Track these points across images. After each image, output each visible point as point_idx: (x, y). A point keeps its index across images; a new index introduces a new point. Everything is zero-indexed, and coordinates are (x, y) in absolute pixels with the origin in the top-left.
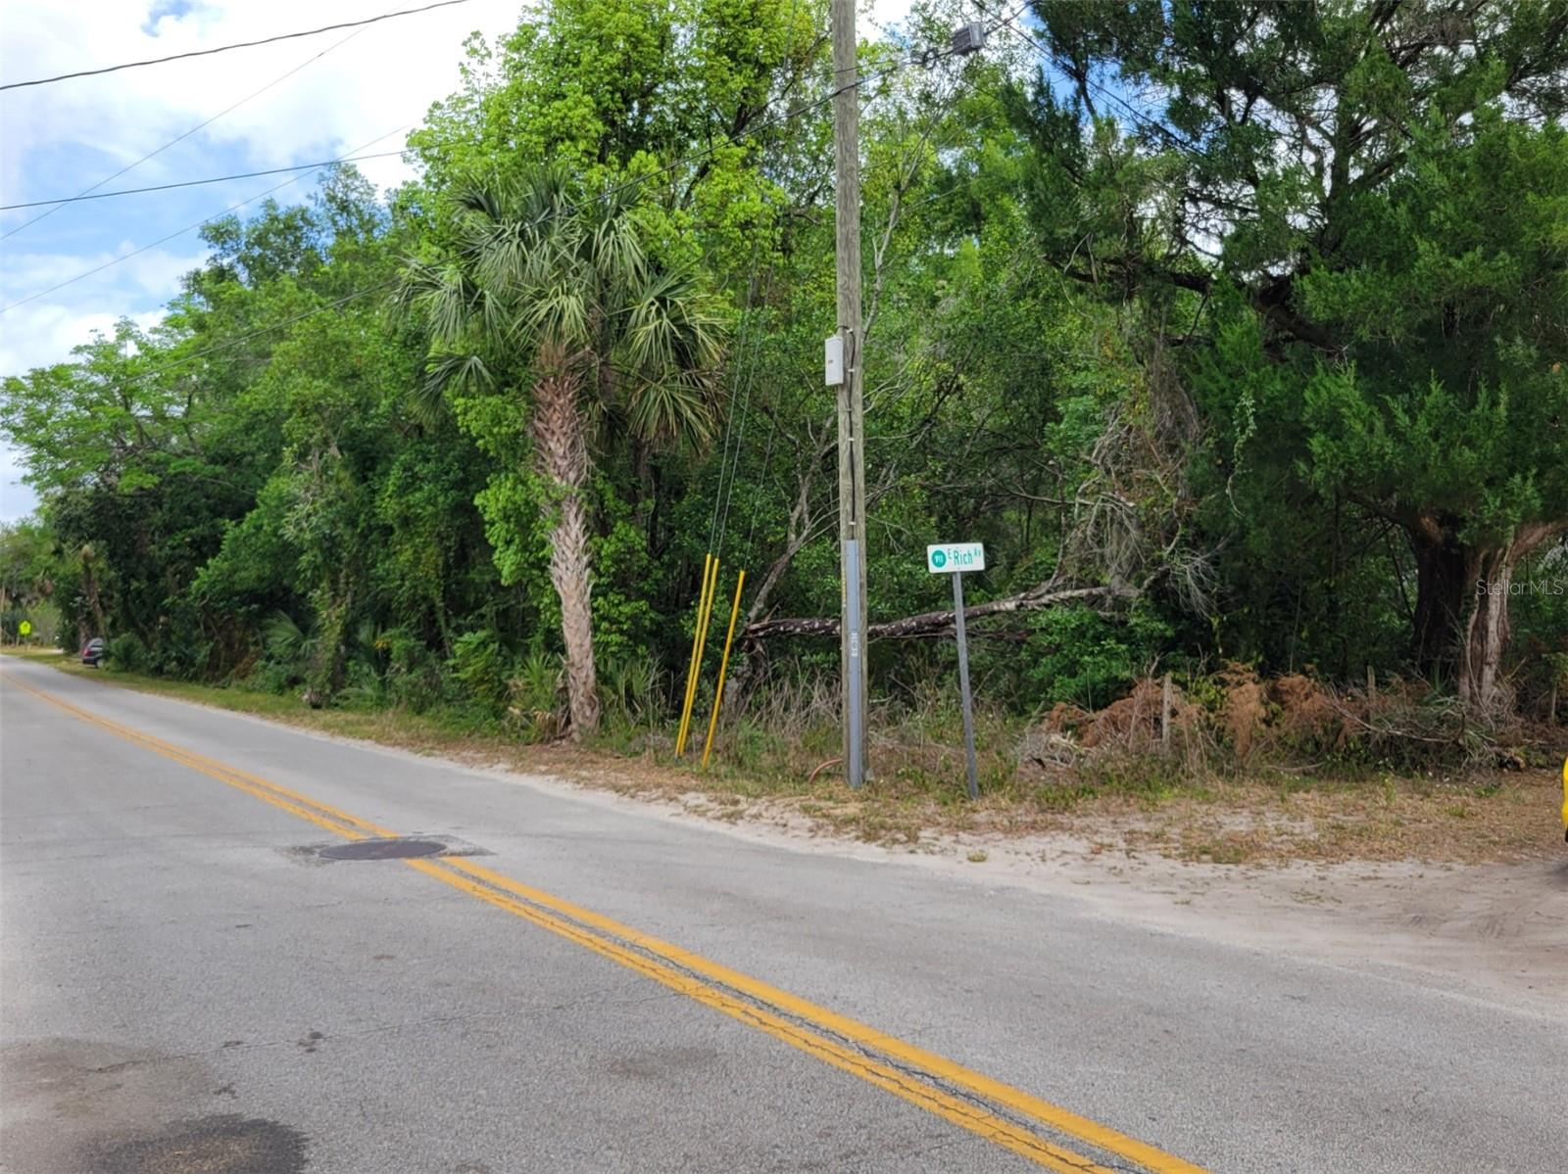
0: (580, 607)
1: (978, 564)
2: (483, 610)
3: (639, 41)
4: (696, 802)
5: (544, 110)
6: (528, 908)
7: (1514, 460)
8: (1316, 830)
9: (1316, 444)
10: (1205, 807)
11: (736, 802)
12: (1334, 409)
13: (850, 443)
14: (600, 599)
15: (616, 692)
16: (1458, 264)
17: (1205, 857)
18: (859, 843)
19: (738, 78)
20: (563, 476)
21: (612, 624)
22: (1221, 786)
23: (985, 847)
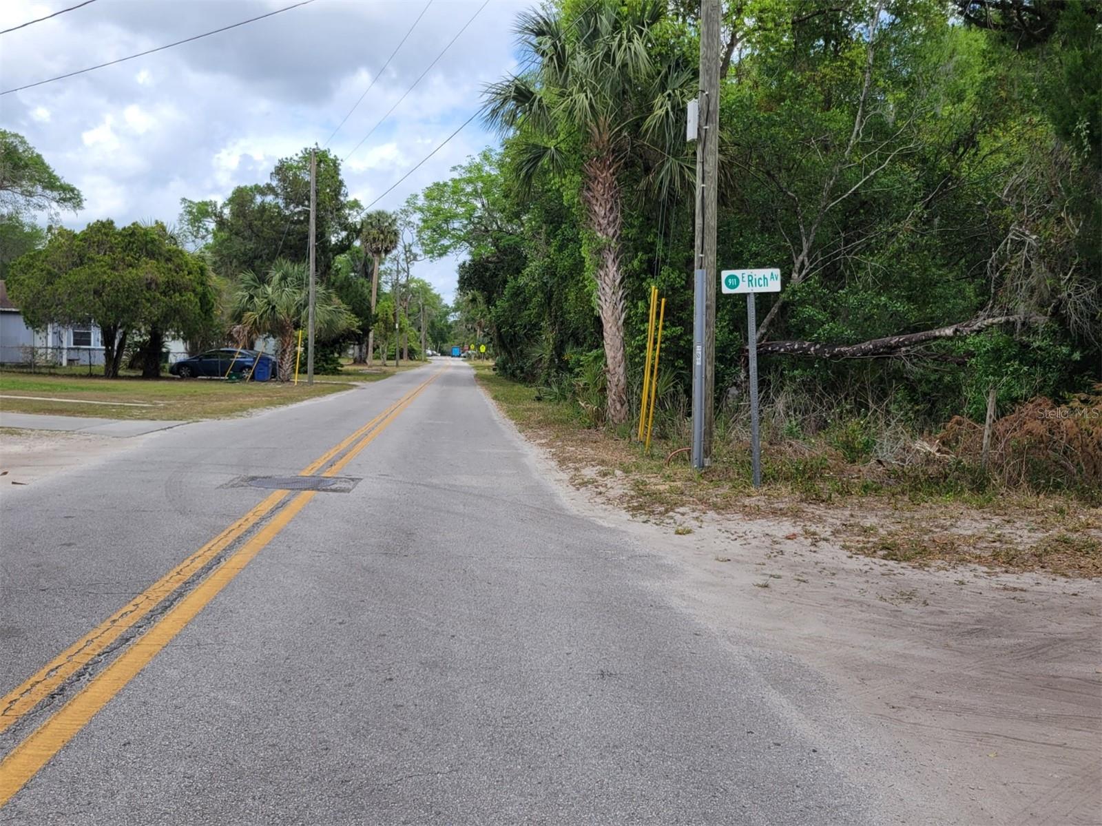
1: (775, 286)
13: (702, 188)
20: (604, 231)
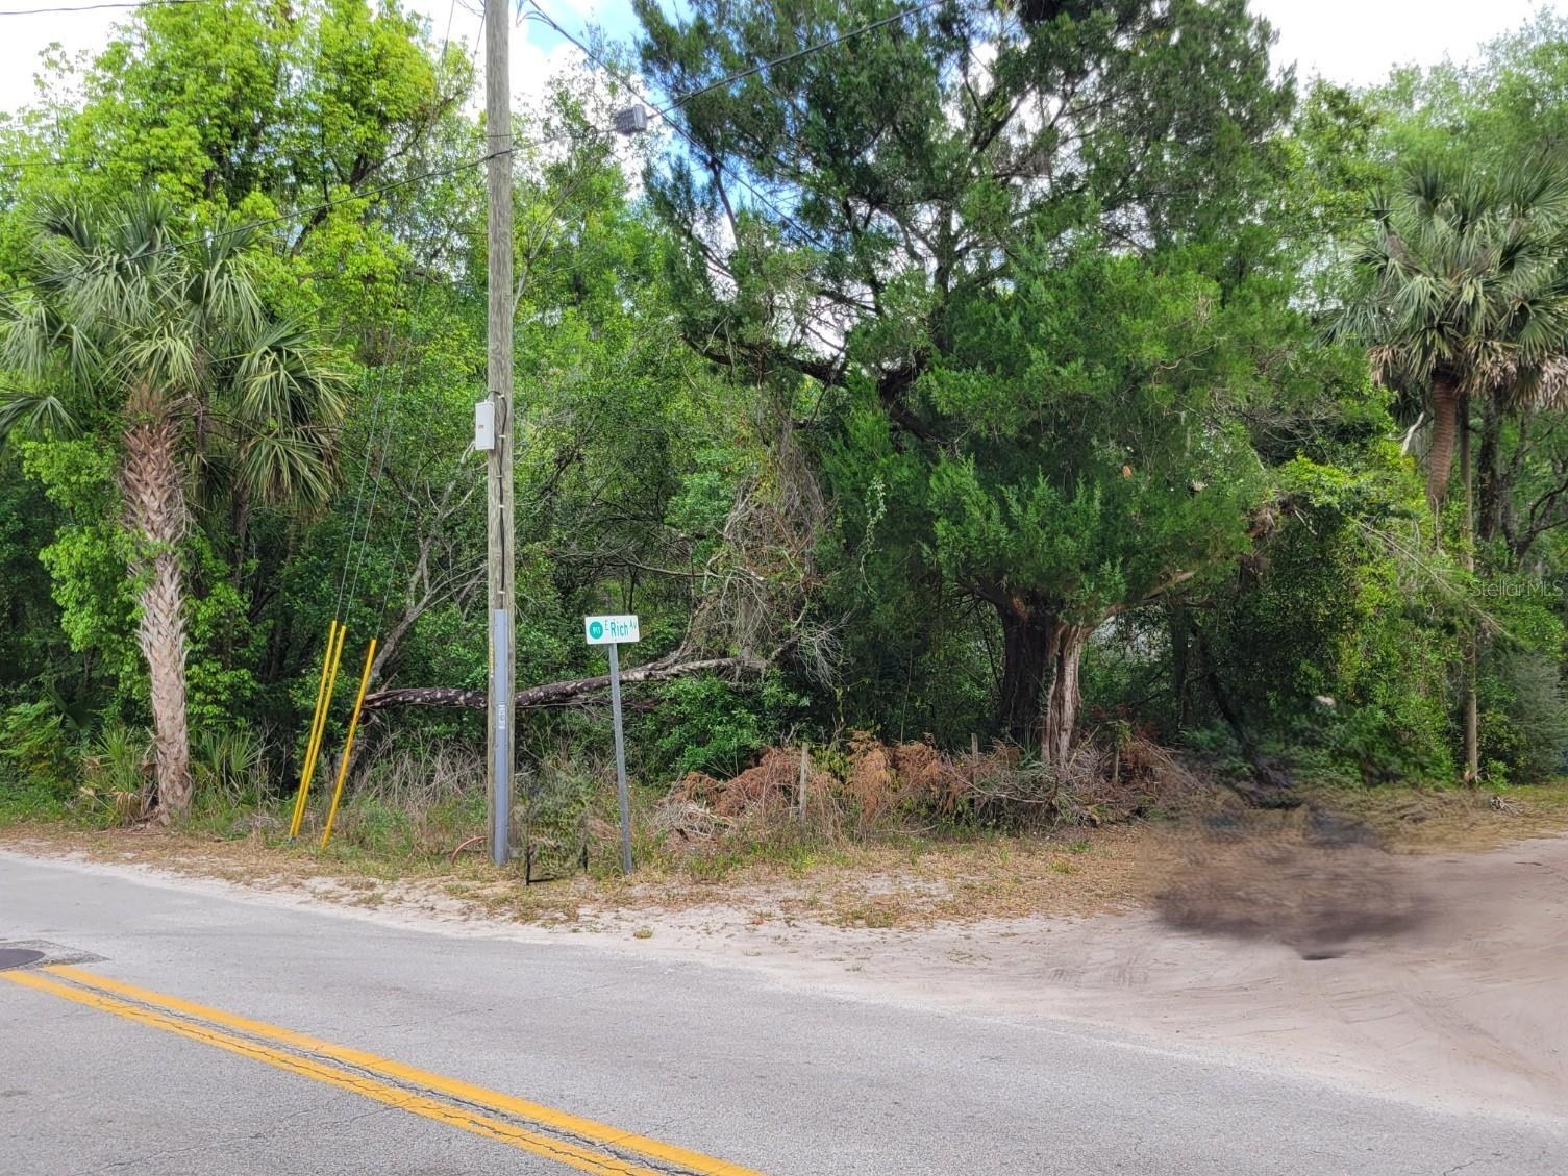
0: (173, 676)
1: (633, 636)
2: (41, 678)
3: (252, 75)
4: (324, 887)
5: (142, 136)
6: (174, 1020)
7: (1104, 548)
8: (951, 890)
9: (940, 527)
10: (847, 872)
11: (372, 886)
12: (956, 497)
13: (500, 510)
14: (195, 668)
15: (212, 769)
16: (1064, 372)
17: (859, 922)
18: (516, 924)
19: (362, 129)
20: (157, 532)
21: (208, 693)
22: (853, 851)
23: (647, 922)
